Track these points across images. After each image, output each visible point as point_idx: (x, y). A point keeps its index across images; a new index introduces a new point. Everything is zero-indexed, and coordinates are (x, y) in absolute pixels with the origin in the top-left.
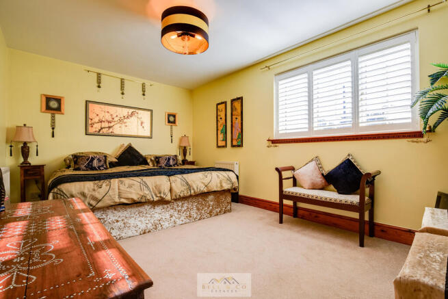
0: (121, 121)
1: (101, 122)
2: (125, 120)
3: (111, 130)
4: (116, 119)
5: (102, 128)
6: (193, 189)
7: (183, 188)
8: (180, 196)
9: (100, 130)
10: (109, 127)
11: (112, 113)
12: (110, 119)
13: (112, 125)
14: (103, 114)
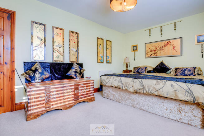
0: (161, 49)
1: (151, 51)
2: (163, 48)
3: (156, 54)
4: (158, 48)
5: (151, 54)
6: (146, 90)
7: (139, 87)
8: (137, 91)
9: (151, 55)
10: (155, 53)
11: (156, 46)
12: (155, 49)
13: (156, 52)
14: (152, 47)
